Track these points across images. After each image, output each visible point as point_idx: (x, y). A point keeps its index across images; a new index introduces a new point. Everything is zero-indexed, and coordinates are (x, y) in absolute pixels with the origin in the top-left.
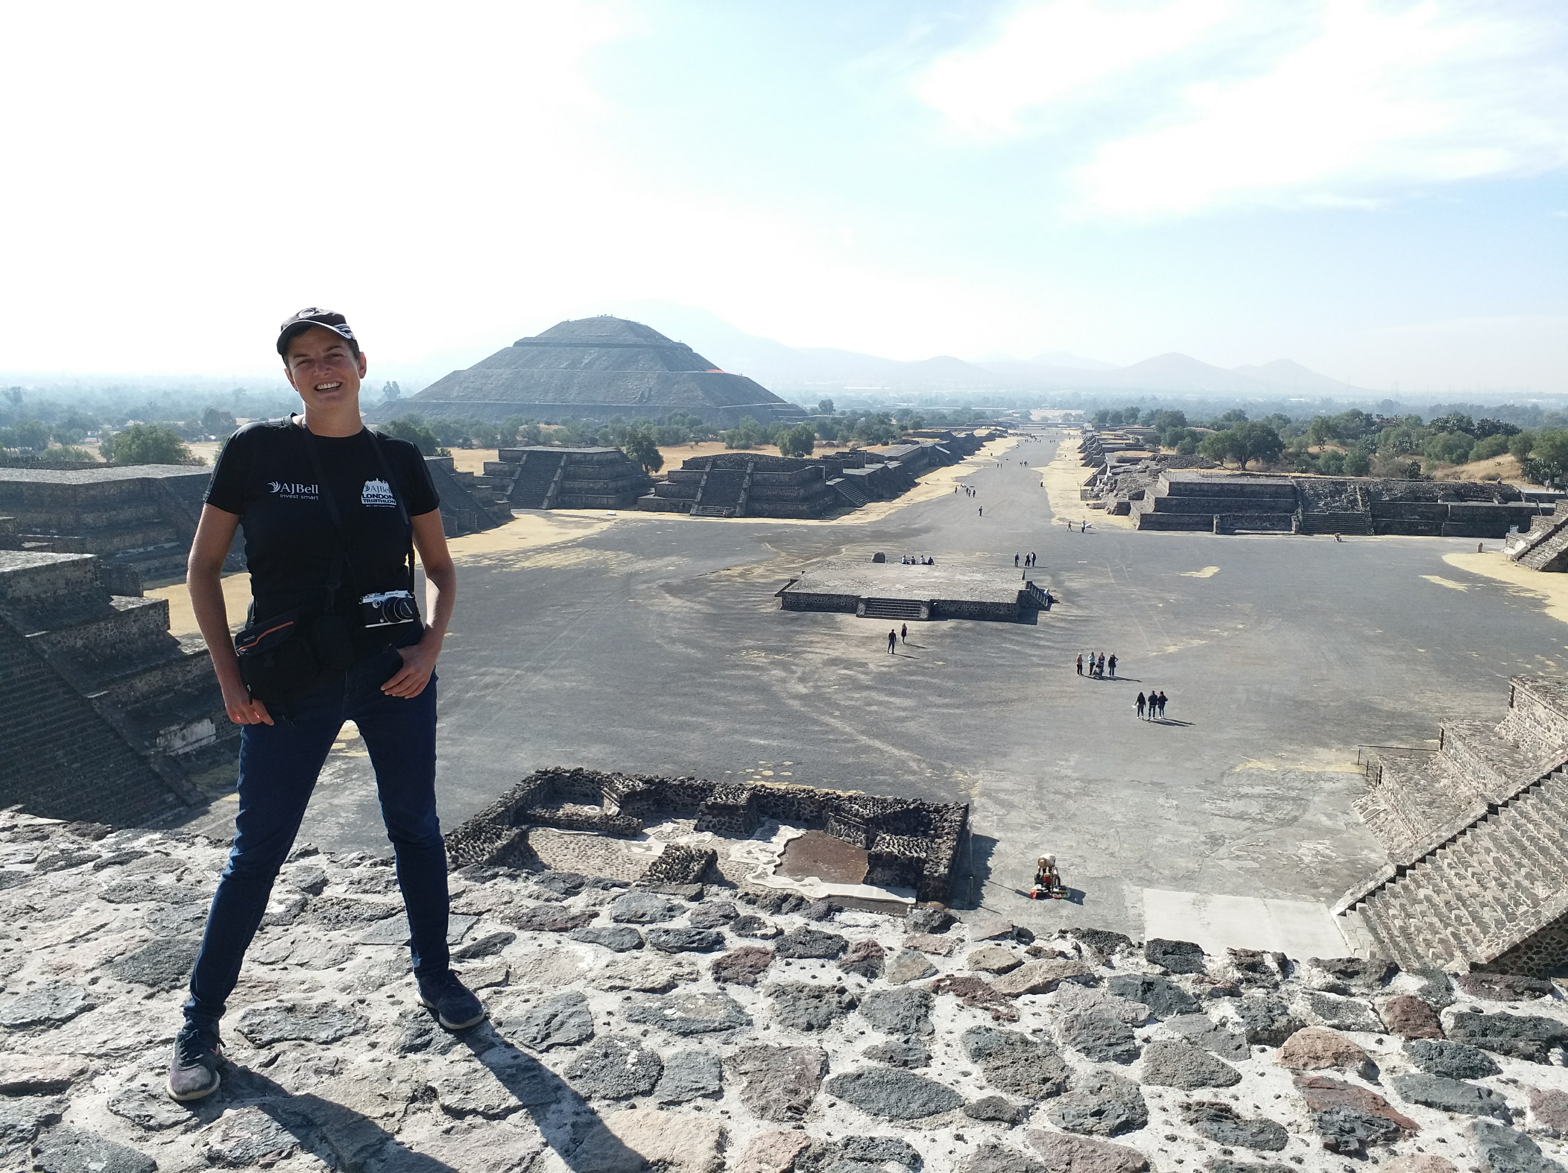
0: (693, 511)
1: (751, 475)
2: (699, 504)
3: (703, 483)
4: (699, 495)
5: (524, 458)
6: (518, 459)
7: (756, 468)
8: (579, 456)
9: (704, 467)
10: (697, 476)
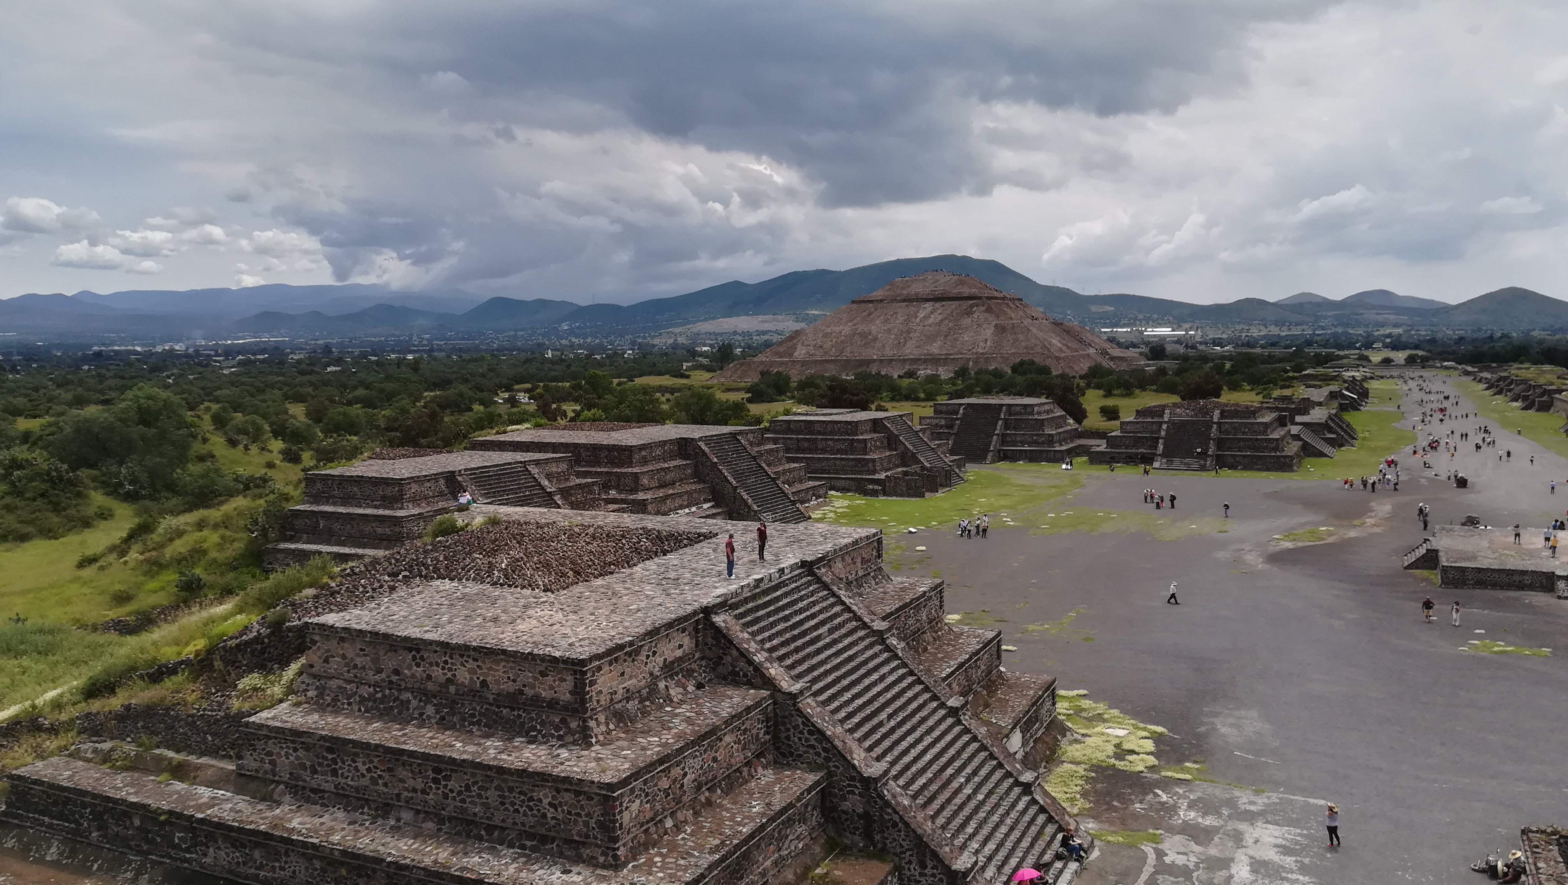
0: (1156, 464)
1: (1219, 424)
2: (1163, 456)
3: (1163, 433)
4: (1161, 447)
5: (961, 411)
6: (957, 413)
7: (1222, 415)
8: (1018, 409)
9: (1162, 416)
10: (1155, 427)
